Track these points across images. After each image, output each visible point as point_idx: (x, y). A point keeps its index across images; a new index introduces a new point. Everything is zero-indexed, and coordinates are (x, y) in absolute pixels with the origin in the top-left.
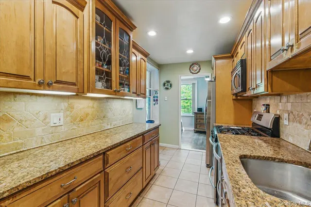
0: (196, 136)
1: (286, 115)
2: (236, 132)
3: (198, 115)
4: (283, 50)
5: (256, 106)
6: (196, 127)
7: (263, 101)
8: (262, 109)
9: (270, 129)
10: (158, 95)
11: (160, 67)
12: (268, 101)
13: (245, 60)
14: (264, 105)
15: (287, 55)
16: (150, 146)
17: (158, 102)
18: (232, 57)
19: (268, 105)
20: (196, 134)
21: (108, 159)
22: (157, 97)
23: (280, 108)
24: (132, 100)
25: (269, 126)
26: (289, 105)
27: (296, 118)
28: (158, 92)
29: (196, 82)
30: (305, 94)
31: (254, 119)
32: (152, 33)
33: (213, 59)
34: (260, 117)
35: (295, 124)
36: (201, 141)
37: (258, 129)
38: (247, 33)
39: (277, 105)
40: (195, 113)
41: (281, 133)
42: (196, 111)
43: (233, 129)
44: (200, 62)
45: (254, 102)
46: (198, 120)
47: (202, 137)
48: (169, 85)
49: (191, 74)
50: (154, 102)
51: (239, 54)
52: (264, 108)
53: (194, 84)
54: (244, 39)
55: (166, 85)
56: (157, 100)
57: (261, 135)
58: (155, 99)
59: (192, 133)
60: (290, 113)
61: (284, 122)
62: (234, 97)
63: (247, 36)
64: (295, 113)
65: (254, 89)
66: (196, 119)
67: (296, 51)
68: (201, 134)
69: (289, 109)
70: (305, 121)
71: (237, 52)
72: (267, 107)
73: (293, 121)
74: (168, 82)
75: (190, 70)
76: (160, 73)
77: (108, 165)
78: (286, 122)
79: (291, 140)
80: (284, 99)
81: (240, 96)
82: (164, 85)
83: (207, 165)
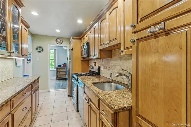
0: (58, 82)
1: (102, 66)
2: (85, 75)
3: (59, 69)
4: (106, 44)
5: (90, 63)
6: (57, 77)
7: (93, 61)
8: (93, 64)
9: (97, 72)
10: (31, 56)
11: (33, 35)
12: (95, 61)
13: (89, 43)
14: (94, 63)
15: (107, 46)
16: (35, 92)
17: (32, 61)
18: (81, 39)
19: (96, 63)
20: (57, 81)
21: (13, 104)
22: (31, 57)
23: (100, 64)
24: (13, 59)
25: (97, 71)
26: (103, 62)
27: (105, 67)
28: (32, 54)
29: (57, 49)
30: (108, 59)
31: (90, 69)
32: (35, 13)
33: (71, 38)
34: (93, 68)
35: (105, 69)
36: (61, 85)
37: (92, 73)
38: (90, 31)
39: (99, 63)
40: (56, 68)
41: (100, 73)
42: (57, 67)
43: (83, 74)
44: (62, 38)
45: (89, 61)
46: (59, 72)
47: (61, 82)
48: (41, 50)
49: (57, 44)
50: (28, 61)
51: (85, 39)
52: (94, 64)
53: (55, 50)
54: (88, 33)
55: (38, 49)
56: (30, 60)
57: (94, 75)
58: (29, 59)
59: (55, 81)
60: (103, 65)
61: (101, 69)
62: (82, 59)
63: (90, 32)
64: (105, 65)
65: (93, 56)
66: (57, 72)
67: (109, 45)
68: (60, 81)
69: (103, 64)
70: (108, 68)
71: (84, 37)
72: (95, 63)
73: (104, 68)
74: (40, 47)
75: (56, 42)
76: (33, 40)
77: (13, 108)
78: (102, 69)
79: (103, 75)
80: (101, 60)
81: (85, 59)
82: (37, 49)
83: (68, 96)
